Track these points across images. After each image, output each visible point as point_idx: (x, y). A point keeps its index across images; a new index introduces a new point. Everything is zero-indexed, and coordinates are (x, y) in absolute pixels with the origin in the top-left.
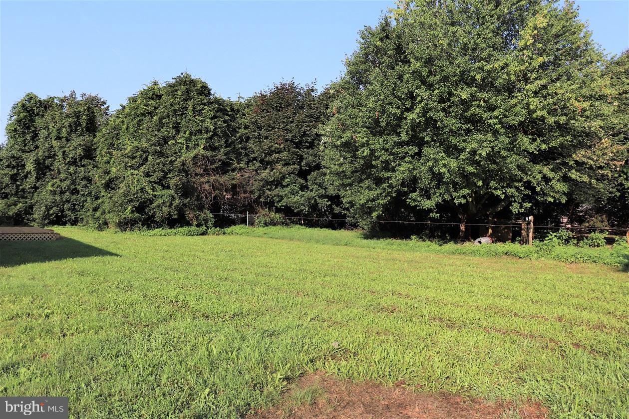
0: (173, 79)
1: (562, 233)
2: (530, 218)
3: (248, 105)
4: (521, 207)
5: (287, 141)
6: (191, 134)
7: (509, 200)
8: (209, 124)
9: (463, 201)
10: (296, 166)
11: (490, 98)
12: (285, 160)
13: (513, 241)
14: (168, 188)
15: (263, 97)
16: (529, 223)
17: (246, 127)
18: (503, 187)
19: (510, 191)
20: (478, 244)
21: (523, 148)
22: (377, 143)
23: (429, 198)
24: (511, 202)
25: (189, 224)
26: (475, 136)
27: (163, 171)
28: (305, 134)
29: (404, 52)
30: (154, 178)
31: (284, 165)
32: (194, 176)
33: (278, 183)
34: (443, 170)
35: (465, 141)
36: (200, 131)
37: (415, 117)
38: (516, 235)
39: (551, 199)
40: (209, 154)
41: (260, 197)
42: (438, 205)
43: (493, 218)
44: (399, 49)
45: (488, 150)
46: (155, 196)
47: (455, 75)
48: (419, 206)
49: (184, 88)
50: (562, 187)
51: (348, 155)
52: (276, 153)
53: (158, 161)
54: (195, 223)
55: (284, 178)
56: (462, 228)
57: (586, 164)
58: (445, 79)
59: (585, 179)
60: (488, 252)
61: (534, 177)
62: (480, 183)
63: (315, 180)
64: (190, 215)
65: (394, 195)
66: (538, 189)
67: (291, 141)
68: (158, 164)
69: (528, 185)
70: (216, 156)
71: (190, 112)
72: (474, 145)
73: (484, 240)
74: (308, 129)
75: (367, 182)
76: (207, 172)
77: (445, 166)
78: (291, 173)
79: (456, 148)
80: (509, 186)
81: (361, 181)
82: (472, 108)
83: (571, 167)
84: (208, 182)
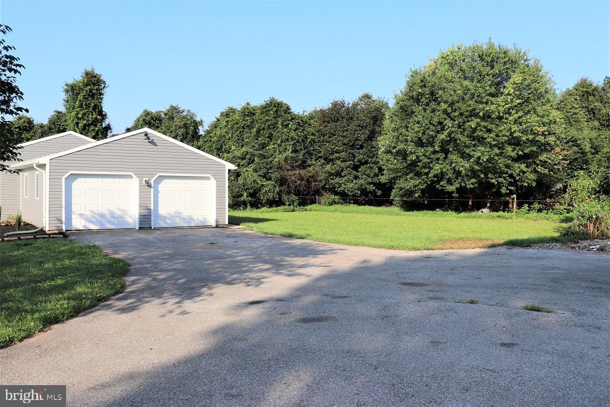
0: (265, 102)
1: (535, 206)
2: (514, 196)
3: (311, 117)
4: (507, 189)
5: (345, 144)
6: (282, 142)
7: (500, 185)
8: (293, 134)
9: (472, 186)
10: (351, 162)
11: (488, 126)
12: (344, 158)
13: (504, 211)
14: (270, 179)
15: (322, 111)
16: (513, 199)
17: (313, 134)
18: (496, 177)
19: (500, 180)
20: (481, 213)
21: (507, 154)
22: (420, 151)
23: (451, 184)
24: (501, 186)
25: (284, 204)
26: (479, 148)
27: (266, 168)
28: (357, 139)
29: (435, 95)
30: (261, 173)
31: (342, 161)
32: (286, 171)
33: (338, 174)
34: (461, 169)
35: (473, 150)
36: (287, 140)
37: (444, 137)
38: (505, 207)
39: (525, 184)
40: (294, 155)
41: (325, 184)
42: (457, 189)
43: (490, 196)
44: (432, 93)
45: (487, 157)
46: (262, 185)
47: (467, 111)
48: (446, 190)
49: (275, 109)
50: (532, 176)
51: (400, 158)
52: (336, 153)
53: (262, 161)
54: (287, 203)
55: (342, 170)
56: (470, 203)
57: (547, 162)
58: (461, 114)
59: (546, 171)
60: (487, 216)
61: (515, 171)
62: (482, 176)
63: (365, 172)
64: (285, 198)
65: (429, 183)
66: (517, 178)
67: (348, 144)
68: (263, 163)
69: (511, 176)
70: (298, 156)
71: (280, 127)
72: (479, 154)
73: (486, 210)
74: (359, 135)
75: (411, 175)
76: (293, 168)
77: (462, 166)
78: (348, 167)
79: (468, 155)
80: (500, 177)
81: (407, 174)
82: (477, 131)
83: (538, 165)
84: (294, 174)
